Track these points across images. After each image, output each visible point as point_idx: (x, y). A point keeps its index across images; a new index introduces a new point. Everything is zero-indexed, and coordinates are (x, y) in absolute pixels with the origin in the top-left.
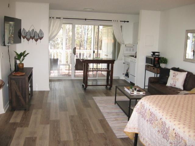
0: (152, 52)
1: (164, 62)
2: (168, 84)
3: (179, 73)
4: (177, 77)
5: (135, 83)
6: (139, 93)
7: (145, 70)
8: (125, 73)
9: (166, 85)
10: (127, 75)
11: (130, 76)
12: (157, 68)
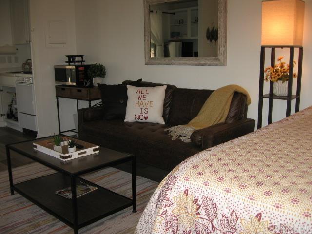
0: (67, 56)
1: (99, 72)
2: (130, 118)
3: (149, 89)
4: (148, 98)
5: (37, 129)
6: (85, 152)
7: (57, 97)
8: (6, 110)
9: (125, 121)
10: (12, 115)
11: (19, 116)
12: (88, 87)
